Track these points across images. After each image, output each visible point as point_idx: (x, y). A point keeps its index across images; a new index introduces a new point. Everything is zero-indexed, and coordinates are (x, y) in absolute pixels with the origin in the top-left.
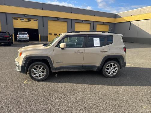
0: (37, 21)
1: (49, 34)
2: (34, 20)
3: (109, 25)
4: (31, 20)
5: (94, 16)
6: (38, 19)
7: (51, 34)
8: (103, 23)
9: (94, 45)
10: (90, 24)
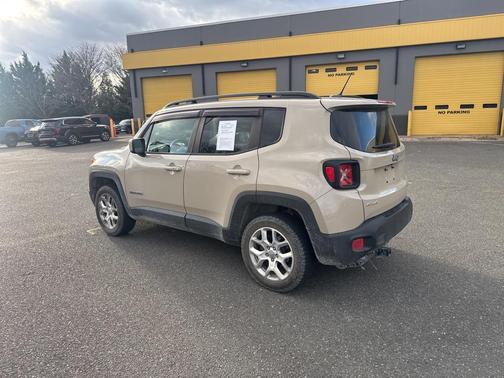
0: (375, 67)
1: (417, 108)
2: (367, 68)
4: (356, 69)
6: (378, 61)
7: (425, 108)
9: (218, 149)
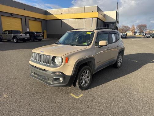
3: (41, 22)
5: (24, 9)
8: (35, 19)
9: (113, 41)
10: (21, 19)
